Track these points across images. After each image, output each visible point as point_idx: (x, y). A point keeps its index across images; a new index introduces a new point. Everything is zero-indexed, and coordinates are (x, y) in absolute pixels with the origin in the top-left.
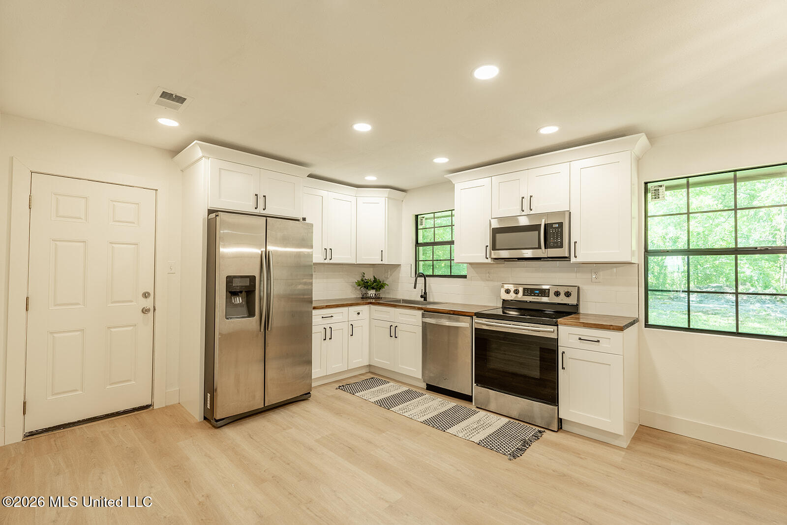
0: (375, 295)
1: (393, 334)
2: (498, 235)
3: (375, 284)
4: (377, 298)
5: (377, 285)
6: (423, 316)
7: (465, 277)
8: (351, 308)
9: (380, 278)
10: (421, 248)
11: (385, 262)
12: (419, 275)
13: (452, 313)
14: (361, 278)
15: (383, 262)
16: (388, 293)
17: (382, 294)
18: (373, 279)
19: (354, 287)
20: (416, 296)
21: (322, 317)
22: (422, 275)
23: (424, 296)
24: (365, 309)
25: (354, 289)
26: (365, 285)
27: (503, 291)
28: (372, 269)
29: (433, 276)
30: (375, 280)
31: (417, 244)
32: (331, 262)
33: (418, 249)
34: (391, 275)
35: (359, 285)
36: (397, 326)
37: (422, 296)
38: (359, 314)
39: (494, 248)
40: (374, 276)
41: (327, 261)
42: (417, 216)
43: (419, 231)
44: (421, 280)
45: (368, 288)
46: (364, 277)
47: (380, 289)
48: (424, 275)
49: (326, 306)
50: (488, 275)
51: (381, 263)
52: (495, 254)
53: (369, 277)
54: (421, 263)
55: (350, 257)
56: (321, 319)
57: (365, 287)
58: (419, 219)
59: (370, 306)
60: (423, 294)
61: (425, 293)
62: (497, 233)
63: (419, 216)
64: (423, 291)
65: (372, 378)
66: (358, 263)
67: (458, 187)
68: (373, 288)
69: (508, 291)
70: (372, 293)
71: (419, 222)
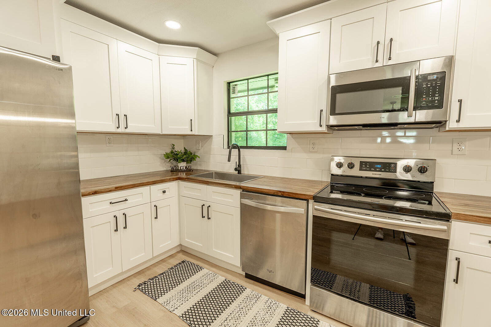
0: (186, 167)
1: (205, 214)
2: (339, 96)
3: (185, 156)
4: (188, 171)
5: (189, 157)
6: (242, 197)
7: (284, 148)
8: (154, 187)
9: (191, 149)
10: (233, 118)
11: (195, 132)
12: (232, 147)
13: (280, 194)
14: (171, 150)
15: (193, 133)
16: (200, 165)
17: (194, 166)
18: (183, 151)
19: (163, 159)
20: (229, 168)
21: (110, 203)
22: (236, 147)
23: (238, 169)
24: (172, 187)
25: (163, 161)
26: (174, 156)
27: (333, 165)
28: (183, 140)
29: (247, 147)
30: (186, 153)
31: (230, 114)
32: (127, 131)
33: (231, 119)
34: (202, 146)
35: (168, 158)
36: (210, 206)
37: (236, 169)
38: (164, 192)
39: (333, 112)
40: (185, 148)
41: (120, 130)
42: (229, 83)
43: (231, 100)
44: (235, 152)
45: (177, 160)
46: (173, 148)
47: (191, 161)
48: (238, 146)
49: (116, 188)
50: (312, 146)
51: (190, 133)
52: (333, 120)
53: (180, 148)
54: (233, 134)
55: (154, 126)
56: (109, 206)
57: (174, 159)
58: (231, 87)
59: (179, 182)
60: (237, 167)
61: (239, 166)
62: (337, 93)
63: (231, 84)
64: (238, 164)
65: (183, 262)
66: (164, 133)
67: (284, 37)
68: (183, 161)
69: (340, 165)
70: (182, 165)
71: (231, 91)
